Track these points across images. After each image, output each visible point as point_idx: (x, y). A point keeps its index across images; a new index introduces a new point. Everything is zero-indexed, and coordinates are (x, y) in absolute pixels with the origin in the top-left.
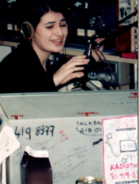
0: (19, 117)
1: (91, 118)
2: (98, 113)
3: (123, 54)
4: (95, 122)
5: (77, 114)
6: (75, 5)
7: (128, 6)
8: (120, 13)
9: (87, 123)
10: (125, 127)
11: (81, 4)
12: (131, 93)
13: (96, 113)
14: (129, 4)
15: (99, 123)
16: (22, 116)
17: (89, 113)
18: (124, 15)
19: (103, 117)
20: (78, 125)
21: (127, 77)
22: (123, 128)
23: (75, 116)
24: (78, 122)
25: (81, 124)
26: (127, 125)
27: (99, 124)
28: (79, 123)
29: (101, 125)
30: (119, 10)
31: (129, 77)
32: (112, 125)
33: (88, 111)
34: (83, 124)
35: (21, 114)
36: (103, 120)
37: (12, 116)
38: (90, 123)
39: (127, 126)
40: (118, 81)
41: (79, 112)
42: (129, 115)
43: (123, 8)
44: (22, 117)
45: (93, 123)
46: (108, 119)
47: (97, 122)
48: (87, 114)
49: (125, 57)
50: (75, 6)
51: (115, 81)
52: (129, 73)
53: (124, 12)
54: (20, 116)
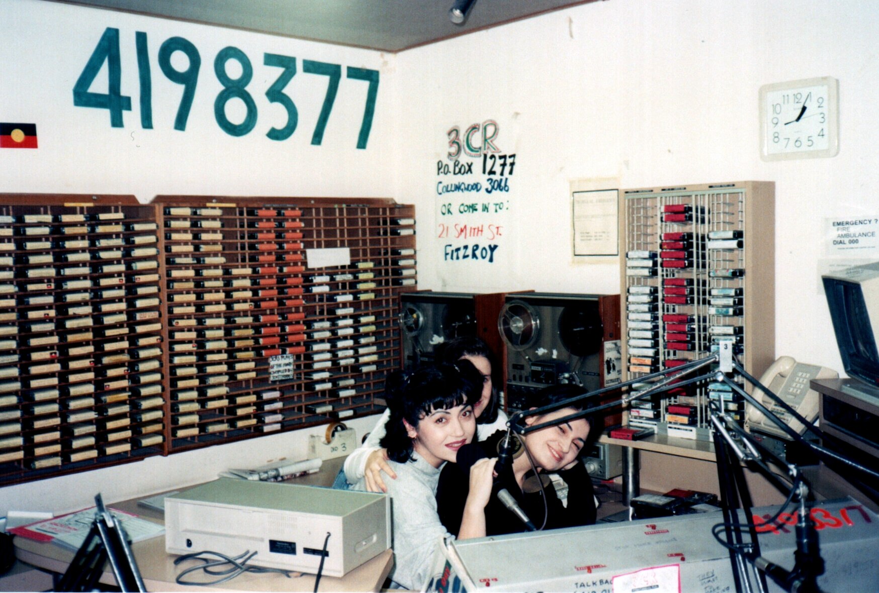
0: (491, 582)
1: (596, 575)
2: (605, 566)
3: (613, 433)
4: (601, 582)
5: (575, 570)
6: (537, 352)
7: (618, 355)
8: (605, 366)
9: (590, 583)
10: (645, 585)
11: (546, 351)
12: (647, 526)
13: (603, 566)
14: (619, 352)
15: (607, 582)
16: (496, 580)
17: (592, 566)
18: (612, 369)
19: (613, 573)
20: (577, 587)
21: (617, 465)
22: (641, 586)
23: (573, 574)
24: (577, 584)
25: (581, 586)
26: (647, 581)
27: (607, 584)
28: (579, 585)
29: (610, 585)
30: (605, 363)
31: (620, 465)
32: (626, 584)
33: (589, 564)
34: (584, 586)
35: (494, 577)
36: (613, 577)
37: (480, 581)
38: (594, 584)
39: (646, 583)
40: (604, 473)
41: (578, 566)
42: (650, 566)
43: (611, 359)
44: (496, 582)
45: (598, 583)
46: (620, 576)
47: (604, 581)
48: (589, 569)
49: (616, 438)
50: (537, 354)
51: (601, 472)
52: (621, 459)
53: (611, 365)
54: (493, 580)
